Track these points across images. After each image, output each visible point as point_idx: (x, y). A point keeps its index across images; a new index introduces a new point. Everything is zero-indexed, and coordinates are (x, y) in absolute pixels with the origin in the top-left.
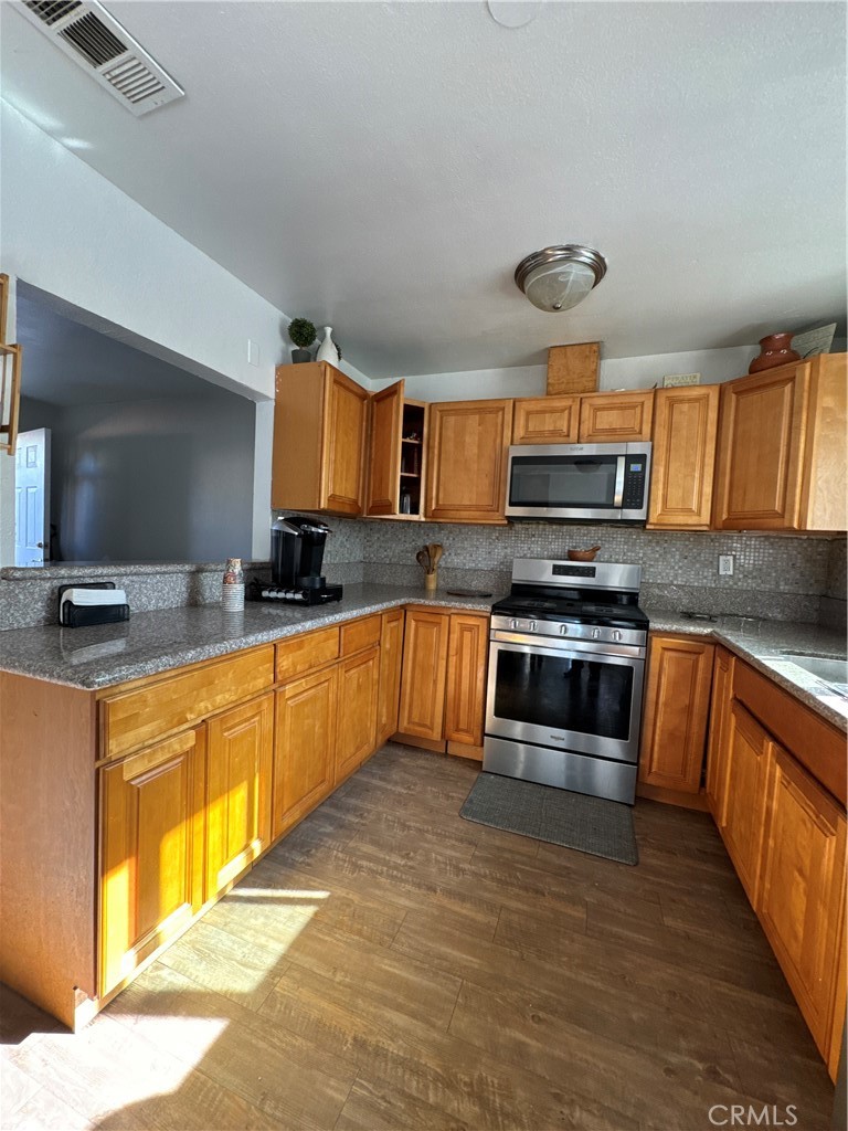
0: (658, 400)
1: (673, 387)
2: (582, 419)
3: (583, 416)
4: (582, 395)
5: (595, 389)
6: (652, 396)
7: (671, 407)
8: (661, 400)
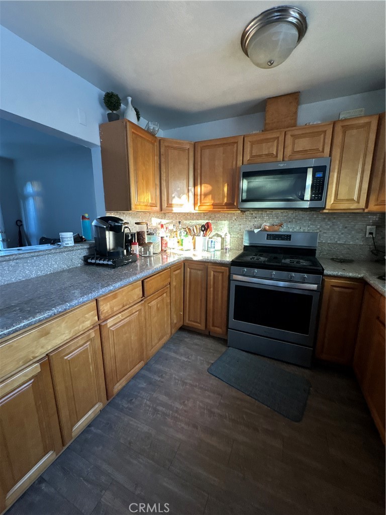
0: (336, 128)
1: (346, 120)
2: (286, 146)
3: (286, 143)
4: (286, 130)
5: (295, 125)
6: (332, 126)
7: (344, 133)
8: (338, 128)
